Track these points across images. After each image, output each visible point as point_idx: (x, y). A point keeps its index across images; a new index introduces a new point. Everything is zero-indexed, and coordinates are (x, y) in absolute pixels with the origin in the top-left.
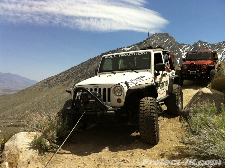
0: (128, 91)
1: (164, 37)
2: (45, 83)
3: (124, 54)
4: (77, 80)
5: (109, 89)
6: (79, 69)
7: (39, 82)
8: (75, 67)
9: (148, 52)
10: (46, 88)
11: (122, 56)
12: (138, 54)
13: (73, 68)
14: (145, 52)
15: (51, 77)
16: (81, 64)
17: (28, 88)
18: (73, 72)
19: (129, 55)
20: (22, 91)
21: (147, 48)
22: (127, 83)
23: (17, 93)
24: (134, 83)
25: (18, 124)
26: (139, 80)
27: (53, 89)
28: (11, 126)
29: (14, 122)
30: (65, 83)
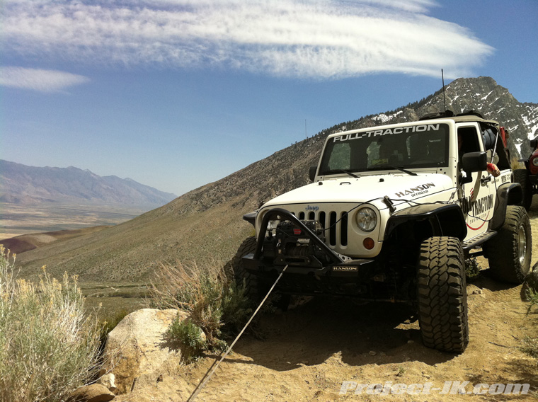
0: (390, 221)
1: (480, 88)
2: (192, 199)
3: (382, 131)
4: (264, 193)
5: (345, 215)
6: (270, 167)
7: (180, 198)
8: (260, 162)
9: (441, 125)
10: (194, 211)
11: (375, 135)
12: (417, 130)
13: (255, 164)
14: (435, 125)
15: (205, 186)
16: (274, 156)
17: (156, 210)
18: (255, 175)
19: (395, 132)
20: (143, 216)
21: (439, 115)
22: (388, 202)
23: (130, 221)
24: (407, 201)
25: (131, 292)
26: (419, 193)
27: (209, 213)
28: (117, 295)
29: (122, 286)
30: (238, 199)
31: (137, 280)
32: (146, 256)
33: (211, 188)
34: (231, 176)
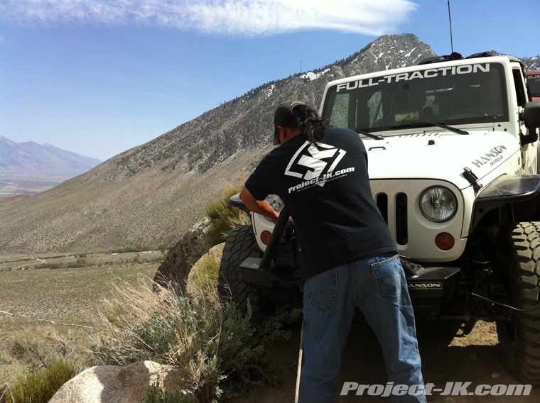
1: (404, 45)
2: (118, 163)
6: (199, 128)
7: (105, 163)
8: (189, 123)
10: (121, 177)
11: (397, 80)
12: (459, 72)
13: (183, 125)
15: (131, 150)
16: (203, 116)
18: (184, 137)
25: (58, 263)
26: (497, 160)
27: (137, 178)
28: (44, 266)
29: (49, 257)
30: (167, 162)
31: (65, 250)
32: (72, 225)
33: (138, 151)
34: (158, 139)
